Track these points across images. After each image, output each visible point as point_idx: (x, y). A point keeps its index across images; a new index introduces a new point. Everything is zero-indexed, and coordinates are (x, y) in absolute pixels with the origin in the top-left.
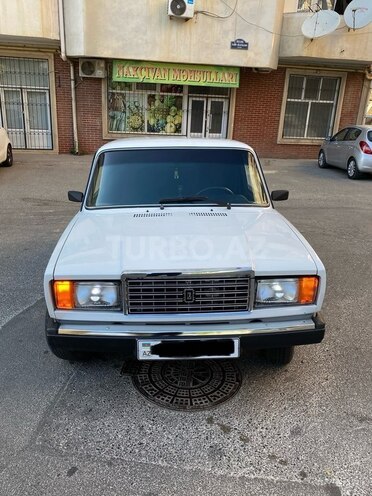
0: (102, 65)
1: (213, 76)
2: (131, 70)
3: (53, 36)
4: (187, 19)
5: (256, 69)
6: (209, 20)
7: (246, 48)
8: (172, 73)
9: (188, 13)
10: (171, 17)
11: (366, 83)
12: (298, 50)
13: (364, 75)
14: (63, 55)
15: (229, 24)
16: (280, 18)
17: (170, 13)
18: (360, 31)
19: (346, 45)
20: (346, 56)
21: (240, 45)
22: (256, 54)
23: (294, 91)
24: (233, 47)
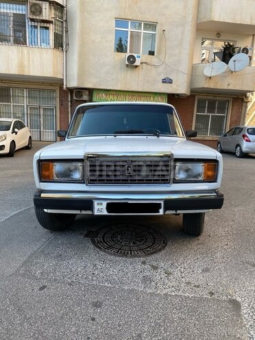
0: (87, 93)
1: (152, 99)
2: (103, 95)
3: (60, 76)
4: (136, 67)
5: (178, 95)
6: (149, 67)
7: (171, 83)
8: (127, 97)
9: (137, 63)
10: (127, 65)
11: (244, 104)
12: (202, 84)
13: (243, 99)
14: (65, 87)
15: (161, 69)
16: (191, 67)
17: (127, 63)
18: (238, 73)
19: (231, 81)
20: (231, 87)
21: (167, 81)
22: (177, 86)
23: (200, 108)
24: (163, 82)
